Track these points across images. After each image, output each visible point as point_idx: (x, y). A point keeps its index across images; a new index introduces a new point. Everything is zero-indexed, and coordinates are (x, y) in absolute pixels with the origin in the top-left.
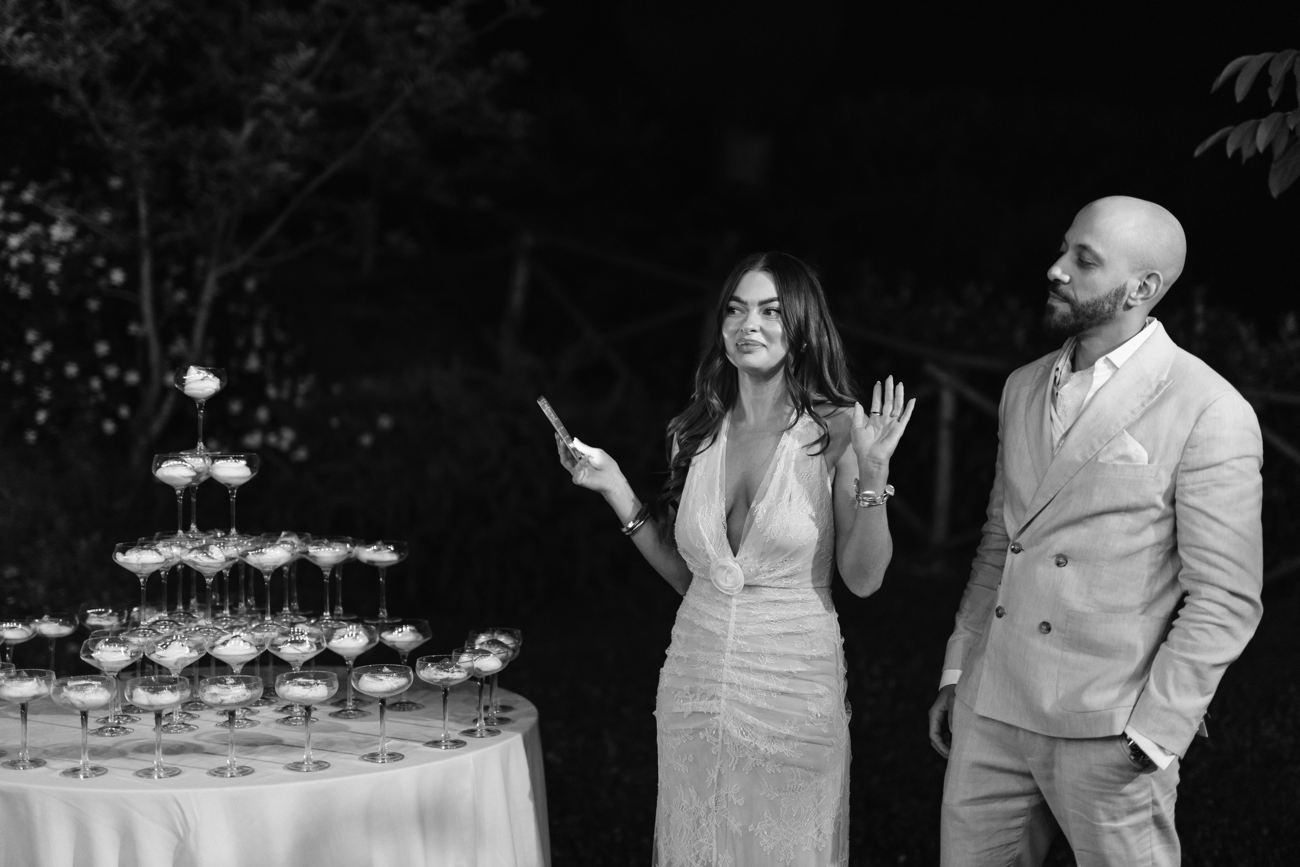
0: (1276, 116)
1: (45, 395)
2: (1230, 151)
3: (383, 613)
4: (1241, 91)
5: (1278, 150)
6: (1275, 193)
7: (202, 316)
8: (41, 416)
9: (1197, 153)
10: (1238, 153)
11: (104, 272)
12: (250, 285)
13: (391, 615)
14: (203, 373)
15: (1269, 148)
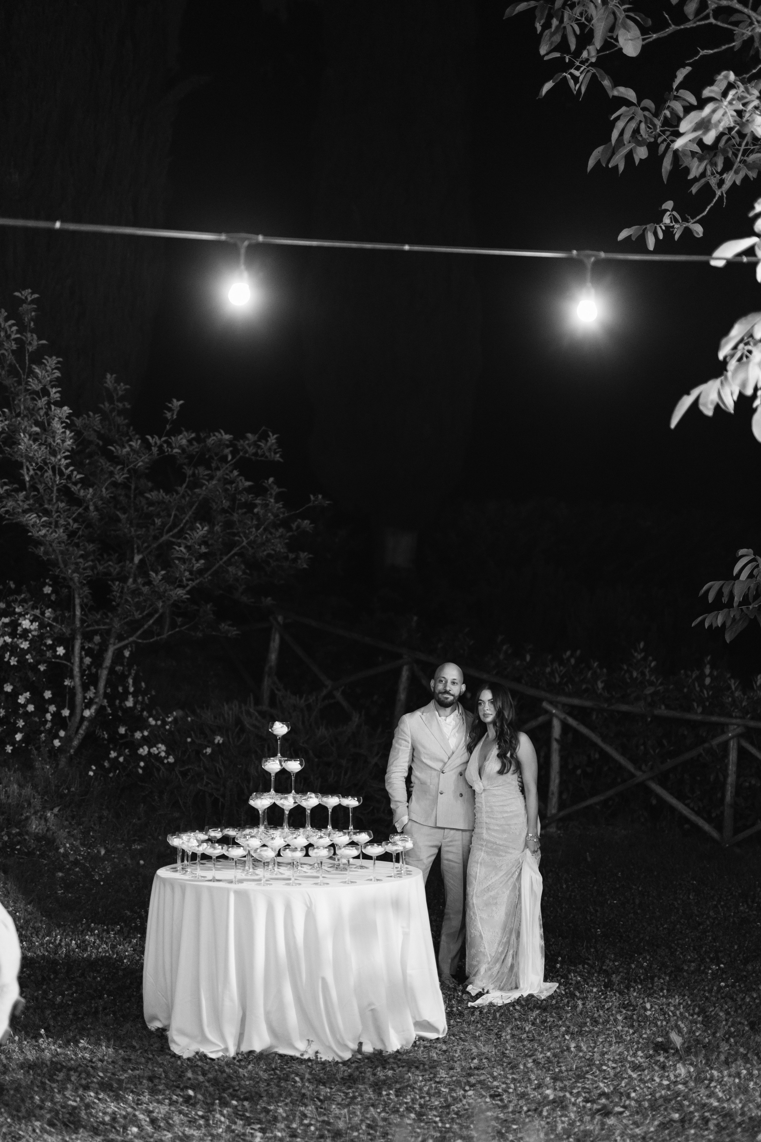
0: (726, 610)
1: (21, 723)
2: (707, 625)
3: (351, 827)
4: (711, 598)
5: (728, 624)
6: (728, 641)
7: (104, 674)
8: (18, 737)
9: (693, 625)
10: (711, 626)
11: (53, 648)
12: (127, 654)
13: (355, 828)
14: (281, 725)
15: (724, 624)
